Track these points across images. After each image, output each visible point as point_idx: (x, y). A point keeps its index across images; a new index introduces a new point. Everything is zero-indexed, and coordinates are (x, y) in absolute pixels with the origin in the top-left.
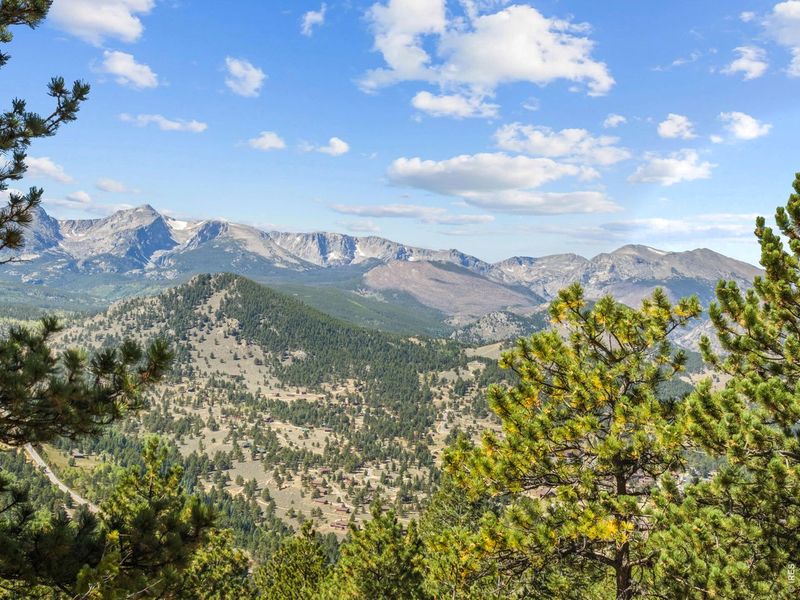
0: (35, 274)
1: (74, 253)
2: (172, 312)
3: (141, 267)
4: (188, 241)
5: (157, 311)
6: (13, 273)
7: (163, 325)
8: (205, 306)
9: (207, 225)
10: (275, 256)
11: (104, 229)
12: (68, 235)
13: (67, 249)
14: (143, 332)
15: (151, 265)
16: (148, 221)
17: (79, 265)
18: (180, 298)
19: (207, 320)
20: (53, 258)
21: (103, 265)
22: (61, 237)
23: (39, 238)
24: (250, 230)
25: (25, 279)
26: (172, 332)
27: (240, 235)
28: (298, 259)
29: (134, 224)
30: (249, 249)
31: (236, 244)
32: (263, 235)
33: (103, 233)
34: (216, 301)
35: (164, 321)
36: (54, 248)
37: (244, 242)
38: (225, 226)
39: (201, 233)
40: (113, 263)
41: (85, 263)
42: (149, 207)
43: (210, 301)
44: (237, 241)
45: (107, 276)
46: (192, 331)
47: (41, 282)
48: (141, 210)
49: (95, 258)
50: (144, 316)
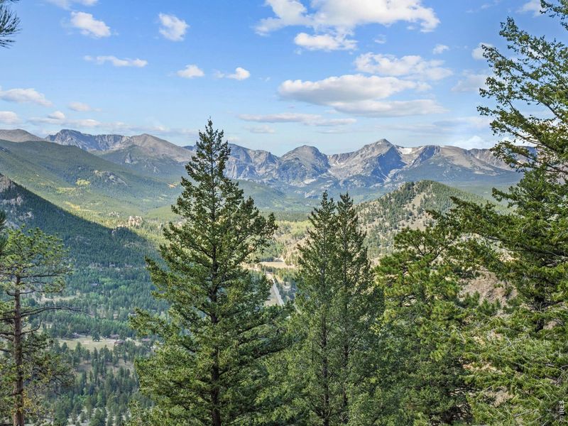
0: (313, 192)
1: (338, 176)
2: (388, 210)
3: (382, 182)
4: (413, 162)
5: (377, 210)
6: (299, 192)
7: (381, 219)
8: (410, 205)
9: (425, 149)
10: (475, 166)
11: (357, 158)
12: (334, 165)
13: (333, 174)
14: (368, 225)
15: (388, 180)
16: (385, 150)
17: (341, 184)
18: (393, 200)
19: (411, 214)
20: (324, 180)
21: (356, 182)
22: (329, 167)
23: (315, 168)
24: (457, 149)
25: (307, 196)
26: (387, 224)
27: (448, 154)
28: (492, 167)
29: (376, 153)
30: (456, 163)
31: (446, 160)
32: (466, 153)
33: (356, 161)
34: (417, 201)
35: (382, 217)
36: (325, 174)
37: (452, 158)
38: (438, 148)
39: (421, 155)
40: (363, 180)
41: (345, 182)
42: (385, 140)
43: (414, 201)
44: (447, 158)
45: (358, 189)
46: (401, 223)
47: (316, 197)
48: (380, 143)
49: (351, 178)
50: (369, 214)
